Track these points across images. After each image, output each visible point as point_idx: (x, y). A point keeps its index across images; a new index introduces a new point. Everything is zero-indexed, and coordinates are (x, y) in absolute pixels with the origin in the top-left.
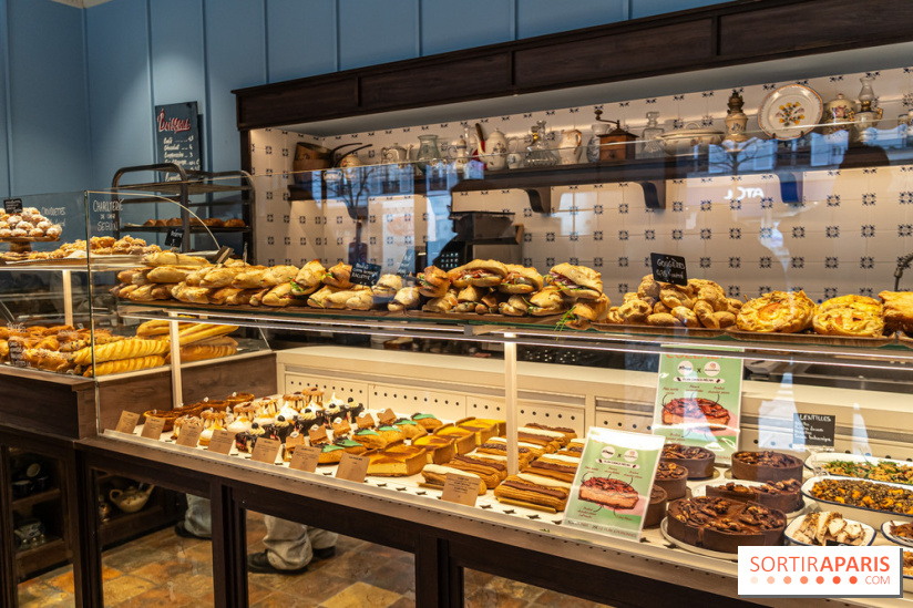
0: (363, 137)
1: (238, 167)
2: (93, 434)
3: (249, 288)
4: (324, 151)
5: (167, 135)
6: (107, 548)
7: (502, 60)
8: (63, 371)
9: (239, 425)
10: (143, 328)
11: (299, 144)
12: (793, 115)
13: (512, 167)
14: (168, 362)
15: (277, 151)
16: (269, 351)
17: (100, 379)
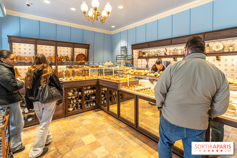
0: (148, 50)
1: (131, 55)
2: (120, 89)
3: (139, 73)
4: (143, 52)
5: (122, 50)
6: (121, 102)
7: (170, 40)
8: (116, 81)
9: (136, 89)
10: (124, 76)
11: (140, 51)
12: (218, 47)
13: (171, 55)
14: (127, 81)
15: (136, 53)
16: (138, 80)
17: (121, 82)
